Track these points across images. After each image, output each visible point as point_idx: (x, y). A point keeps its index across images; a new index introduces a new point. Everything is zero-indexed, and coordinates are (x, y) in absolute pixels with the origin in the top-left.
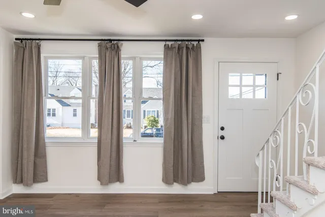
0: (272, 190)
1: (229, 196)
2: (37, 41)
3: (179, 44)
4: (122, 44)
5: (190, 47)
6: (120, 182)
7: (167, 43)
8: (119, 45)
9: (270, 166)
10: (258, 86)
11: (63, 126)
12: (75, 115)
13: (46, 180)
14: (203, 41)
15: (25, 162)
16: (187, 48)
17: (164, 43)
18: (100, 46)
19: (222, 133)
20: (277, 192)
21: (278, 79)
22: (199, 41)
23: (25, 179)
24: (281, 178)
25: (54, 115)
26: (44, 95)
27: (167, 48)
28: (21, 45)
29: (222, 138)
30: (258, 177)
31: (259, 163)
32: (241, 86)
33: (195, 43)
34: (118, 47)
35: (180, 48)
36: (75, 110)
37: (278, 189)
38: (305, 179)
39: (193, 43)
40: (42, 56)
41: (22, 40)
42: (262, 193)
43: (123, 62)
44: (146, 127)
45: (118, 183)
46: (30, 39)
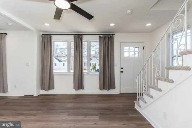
0: (142, 91)
1: (125, 95)
2: (50, 35)
3: (105, 36)
4: (83, 36)
5: (109, 37)
6: (83, 89)
7: (101, 35)
8: (82, 36)
9: (142, 82)
10: (136, 52)
11: (59, 69)
12: (64, 65)
13: (54, 89)
14: (114, 34)
15: (45, 81)
16: (108, 37)
17: (99, 35)
18: (74, 36)
19: (122, 70)
20: (145, 92)
21: (143, 49)
22: (113, 34)
23: (45, 88)
24: (146, 86)
25: (56, 65)
26: (53, 55)
27: (100, 37)
28: (44, 36)
29: (122, 72)
30: (137, 87)
31: (137, 81)
32: (129, 52)
33: (111, 35)
34: (81, 37)
35: (105, 37)
36: (64, 63)
37: (145, 91)
38: (156, 86)
39: (110, 35)
40: (52, 41)
41: (44, 34)
42: (139, 93)
43: (83, 43)
44: (91, 69)
45: (82, 90)
46: (47, 34)
